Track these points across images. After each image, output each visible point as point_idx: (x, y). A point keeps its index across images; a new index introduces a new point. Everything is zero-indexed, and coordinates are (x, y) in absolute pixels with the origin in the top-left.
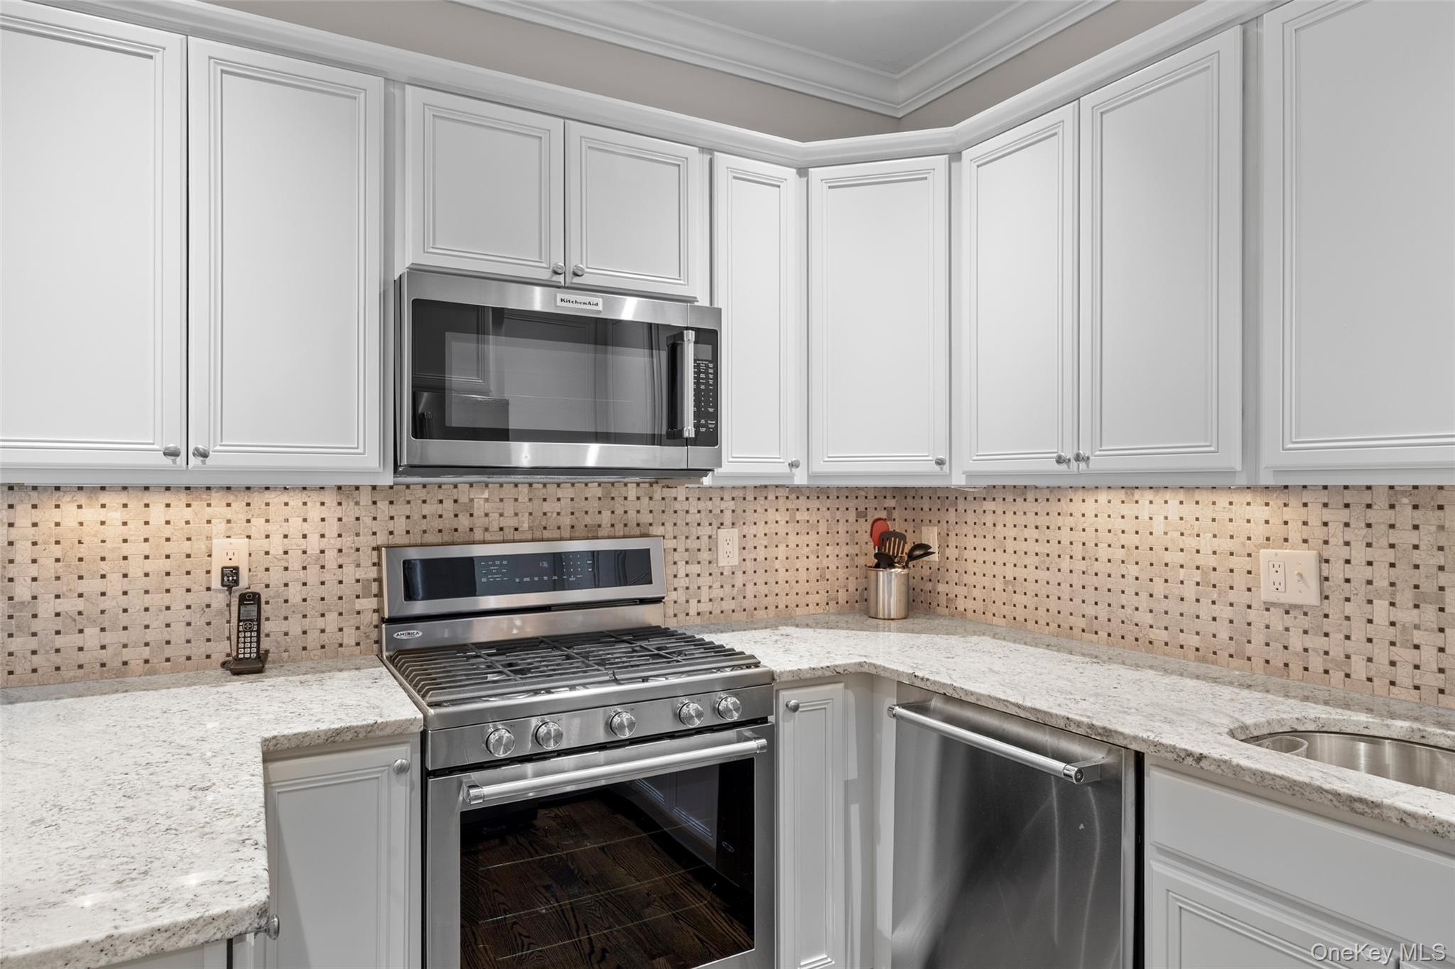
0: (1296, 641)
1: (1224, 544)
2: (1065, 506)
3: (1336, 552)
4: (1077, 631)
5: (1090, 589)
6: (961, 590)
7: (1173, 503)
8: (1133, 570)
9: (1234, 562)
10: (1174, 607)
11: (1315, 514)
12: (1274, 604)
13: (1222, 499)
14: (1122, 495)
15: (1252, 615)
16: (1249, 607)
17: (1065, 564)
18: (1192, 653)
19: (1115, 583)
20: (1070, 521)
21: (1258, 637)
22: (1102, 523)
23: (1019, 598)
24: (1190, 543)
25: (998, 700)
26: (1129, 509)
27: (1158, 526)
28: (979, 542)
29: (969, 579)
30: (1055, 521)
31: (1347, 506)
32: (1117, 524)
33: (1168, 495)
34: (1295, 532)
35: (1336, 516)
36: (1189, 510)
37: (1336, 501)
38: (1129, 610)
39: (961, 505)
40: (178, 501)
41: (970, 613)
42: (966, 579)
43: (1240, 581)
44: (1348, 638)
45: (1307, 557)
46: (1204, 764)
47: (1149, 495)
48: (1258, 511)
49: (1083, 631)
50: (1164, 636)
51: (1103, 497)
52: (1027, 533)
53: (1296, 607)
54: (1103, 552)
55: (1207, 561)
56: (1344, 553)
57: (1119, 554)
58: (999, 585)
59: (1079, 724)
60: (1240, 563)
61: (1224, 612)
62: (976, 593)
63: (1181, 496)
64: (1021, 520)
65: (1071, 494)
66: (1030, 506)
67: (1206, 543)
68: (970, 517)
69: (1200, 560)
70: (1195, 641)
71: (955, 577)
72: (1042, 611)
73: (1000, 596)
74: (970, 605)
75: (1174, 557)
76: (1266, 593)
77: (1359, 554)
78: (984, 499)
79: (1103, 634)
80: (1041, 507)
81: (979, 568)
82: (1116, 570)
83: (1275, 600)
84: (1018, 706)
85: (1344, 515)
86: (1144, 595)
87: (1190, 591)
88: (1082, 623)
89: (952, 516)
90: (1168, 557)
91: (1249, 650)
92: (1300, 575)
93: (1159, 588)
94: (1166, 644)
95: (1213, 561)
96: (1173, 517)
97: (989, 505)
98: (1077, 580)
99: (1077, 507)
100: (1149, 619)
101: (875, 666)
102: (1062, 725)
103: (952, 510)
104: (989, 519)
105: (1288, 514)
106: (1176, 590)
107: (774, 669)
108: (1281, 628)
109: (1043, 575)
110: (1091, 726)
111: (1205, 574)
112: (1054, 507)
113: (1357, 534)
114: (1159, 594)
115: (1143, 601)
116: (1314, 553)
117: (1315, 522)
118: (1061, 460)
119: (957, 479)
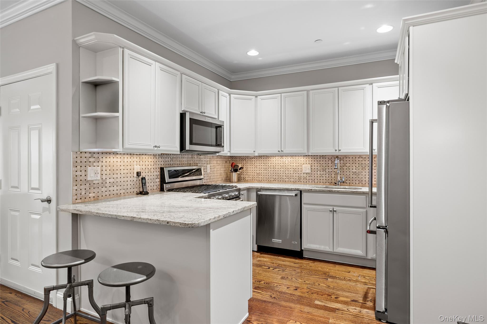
0: (308, 178)
1: (297, 165)
2: (269, 159)
3: (313, 165)
4: (272, 181)
5: (274, 174)
6: (247, 176)
7: (289, 158)
8: (282, 170)
9: (299, 167)
10: (289, 175)
11: (310, 159)
12: (305, 173)
13: (297, 158)
14: (280, 157)
15: (301, 175)
16: (301, 174)
17: (270, 169)
18: (292, 182)
19: (279, 172)
20: (271, 162)
21: (302, 178)
22: (277, 162)
23: (260, 176)
24: (292, 165)
25: (279, 188)
26: (282, 160)
27: (287, 162)
28: (251, 167)
29: (249, 174)
30: (267, 162)
31: (314, 158)
32: (280, 162)
33: (288, 157)
34: (308, 162)
35: (313, 160)
36: (292, 159)
37: (313, 158)
38: (282, 176)
39: (247, 160)
40: (129, 156)
41: (249, 180)
42: (248, 174)
43: (300, 170)
44: (315, 177)
45: (309, 166)
46: (312, 190)
47: (285, 157)
48: (302, 159)
50: (288, 180)
51: (277, 158)
52: (262, 164)
53: (308, 173)
54: (277, 167)
55: (294, 167)
56: (314, 165)
57: (280, 167)
58: (256, 174)
59: (293, 189)
60: (300, 167)
61: (297, 175)
62: (250, 176)
63: (291, 157)
64: (260, 162)
65: (271, 157)
66: (263, 160)
67: (294, 165)
68: (249, 162)
69: (293, 167)
70: (293, 180)
71: (245, 174)
72: (265, 178)
73: (256, 176)
74: (249, 179)
75: (289, 167)
76: (304, 171)
77: (316, 165)
78: (252, 158)
79: (277, 181)
80: (265, 160)
81: (251, 171)
82: (279, 170)
83: (305, 172)
84: (283, 188)
85: (314, 160)
86: (284, 174)
87: (292, 172)
88: (273, 179)
89: (245, 162)
90: (288, 167)
91: (301, 180)
92: (308, 168)
93: (287, 172)
94: (288, 181)
95: (296, 167)
96: (289, 161)
97: (253, 160)
98: (272, 172)
99: (272, 159)
100: (285, 177)
101: (252, 187)
102: (291, 189)
103: (245, 161)
104: (253, 162)
105: (307, 160)
106: (289, 172)
107: (240, 187)
108: (306, 176)
109: (265, 172)
110: (296, 189)
111: (294, 169)
112: (267, 160)
113: (316, 162)
114: (287, 173)
115: (284, 175)
116: (310, 165)
117: (310, 161)
118: (279, 151)
119: (256, 154)
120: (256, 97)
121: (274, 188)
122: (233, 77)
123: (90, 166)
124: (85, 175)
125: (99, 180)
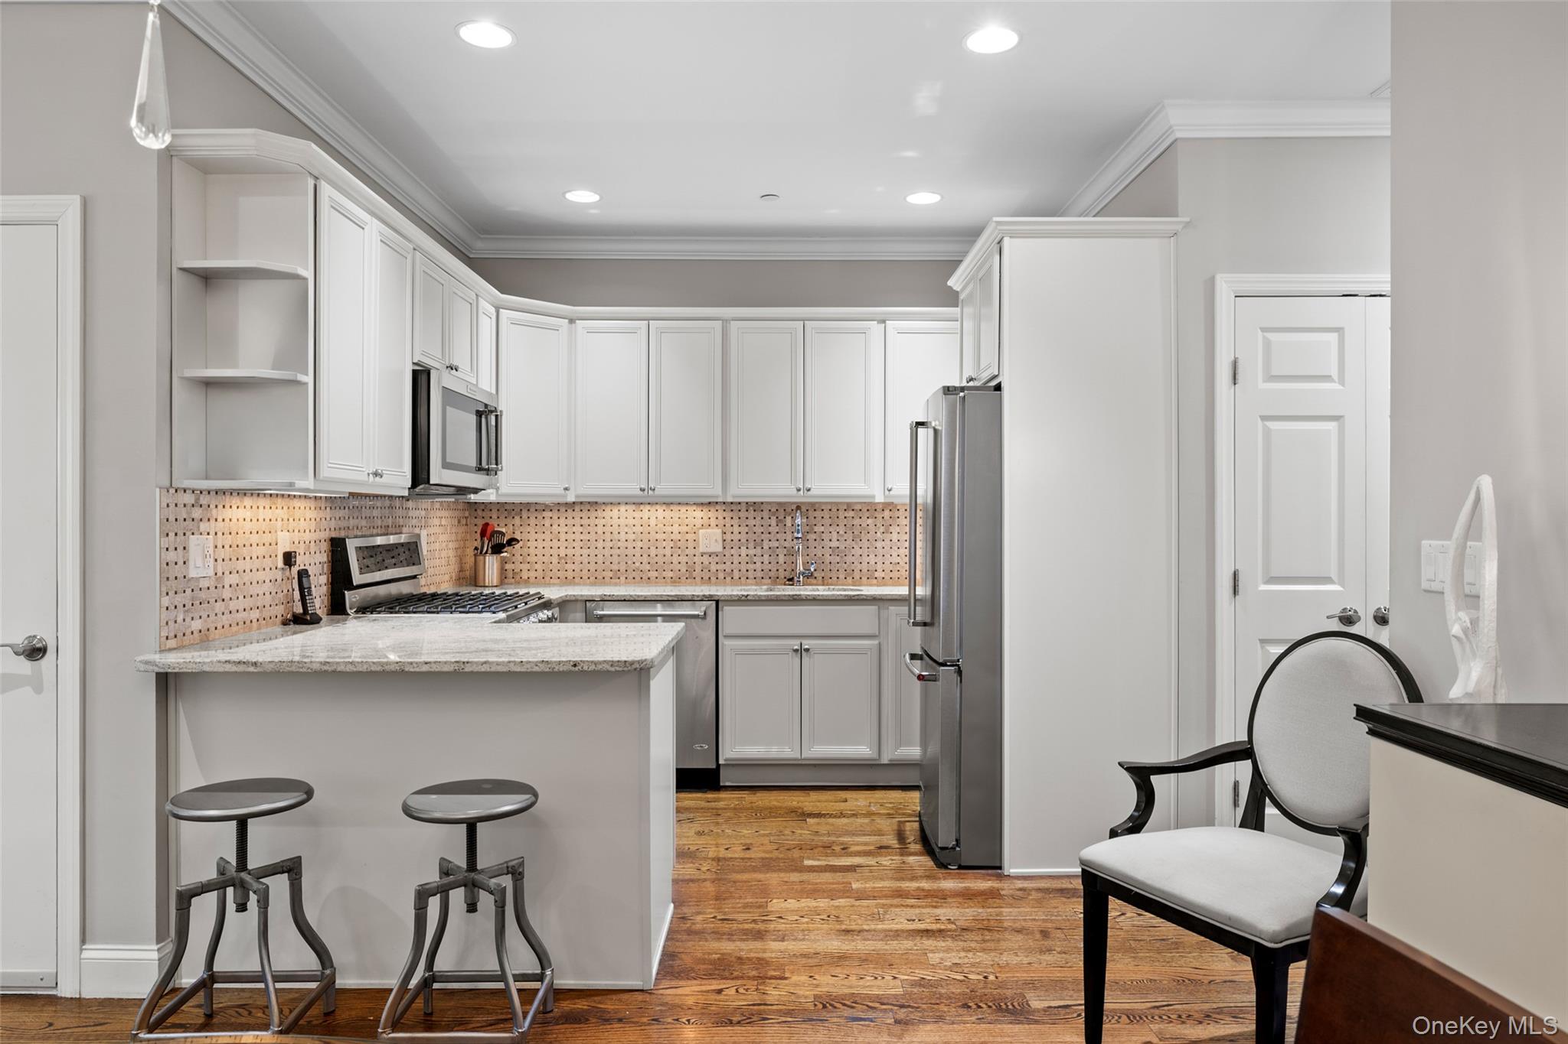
0: (713, 568)
1: (684, 529)
2: (600, 513)
3: (728, 529)
4: (607, 579)
5: (615, 556)
6: (525, 567)
7: (660, 510)
8: (640, 544)
9: (688, 536)
10: (660, 560)
11: (720, 514)
12: (705, 553)
13: (683, 509)
14: (634, 507)
15: (696, 559)
16: (695, 555)
17: (600, 544)
18: (669, 580)
19: (630, 552)
20: (603, 522)
21: (698, 568)
22: (622, 521)
23: (570, 566)
24: (668, 529)
25: (657, 595)
26: (638, 514)
27: (653, 522)
28: (540, 536)
29: (532, 559)
30: (592, 521)
31: (732, 510)
32: (631, 522)
33: (658, 507)
34: (713, 522)
35: (728, 515)
36: (668, 514)
37: (728, 509)
38: (637, 564)
39: (525, 514)
40: (267, 503)
41: (532, 580)
42: (529, 559)
43: (691, 545)
44: (732, 563)
45: (719, 531)
46: (749, 597)
47: (648, 507)
48: (698, 514)
49: (611, 578)
50: (656, 574)
51: (623, 508)
52: (574, 529)
53: (712, 553)
54: (623, 537)
55: (674, 537)
56: (731, 529)
57: (631, 537)
58: (555, 560)
59: (698, 596)
60: (690, 537)
61: (684, 559)
62: (537, 566)
63: (664, 507)
64: (570, 522)
65: (603, 507)
66: (577, 514)
67: (676, 528)
68: (533, 521)
69: (673, 537)
70: (671, 574)
71: (520, 559)
72: (585, 571)
73: (555, 566)
74: (532, 574)
75: (660, 536)
76: (702, 549)
77: (736, 529)
78: (544, 510)
79: (623, 579)
80: (585, 514)
81: (539, 552)
82: (630, 545)
83: (705, 551)
84: (668, 596)
85: (731, 514)
86: (645, 556)
87: (668, 552)
88: (611, 574)
89: (517, 521)
90: (658, 536)
91: (694, 574)
92: (716, 540)
93: (653, 552)
94: (657, 578)
95: (679, 537)
96: (660, 517)
97: (547, 514)
98: (607, 552)
99: (608, 513)
100: (648, 567)
101: (574, 596)
102: (690, 598)
103: (517, 518)
104: (547, 522)
105: (710, 514)
106: (661, 552)
107: (552, 597)
108: (707, 563)
109: (585, 552)
110: (704, 596)
111: (675, 543)
112: (593, 514)
113: (735, 522)
114: (653, 554)
115: (645, 559)
116: (720, 530)
117: (721, 518)
118: (642, 490)
119: (571, 498)
120: (572, 321)
121: (642, 596)
122: (479, 245)
123: (193, 534)
124: (185, 563)
125: (210, 577)
